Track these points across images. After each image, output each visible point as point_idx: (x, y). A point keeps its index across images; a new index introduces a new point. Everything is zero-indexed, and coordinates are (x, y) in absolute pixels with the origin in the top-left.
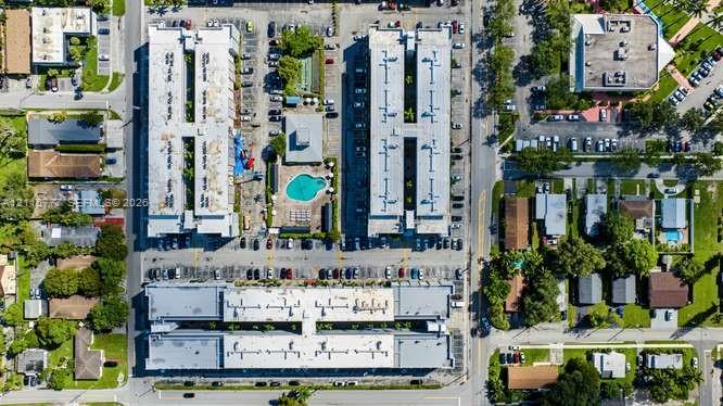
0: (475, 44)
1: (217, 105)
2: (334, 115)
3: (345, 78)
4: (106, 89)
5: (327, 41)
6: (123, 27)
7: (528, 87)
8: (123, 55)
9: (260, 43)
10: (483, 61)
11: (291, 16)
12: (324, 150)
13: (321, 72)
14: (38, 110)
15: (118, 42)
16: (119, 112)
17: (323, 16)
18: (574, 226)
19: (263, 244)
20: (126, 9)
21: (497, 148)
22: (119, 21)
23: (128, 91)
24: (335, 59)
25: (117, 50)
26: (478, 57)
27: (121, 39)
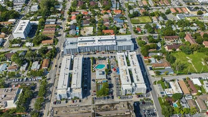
0: (50, 100)
1: (123, 72)
2: (93, 80)
3: (90, 88)
4: (157, 81)
5: (96, 96)
6: (157, 95)
7: (35, 91)
8: (155, 89)
9: (116, 94)
10: (48, 96)
11: (107, 101)
12: (95, 74)
13: (97, 89)
14: (173, 76)
15: (157, 91)
16: (152, 77)
17: (97, 102)
18: (30, 65)
19: (110, 57)
20: (158, 99)
21: (48, 78)
22: (159, 96)
23: (151, 81)
24: (93, 92)
25: (157, 90)
26: (49, 97)
27: (157, 92)
